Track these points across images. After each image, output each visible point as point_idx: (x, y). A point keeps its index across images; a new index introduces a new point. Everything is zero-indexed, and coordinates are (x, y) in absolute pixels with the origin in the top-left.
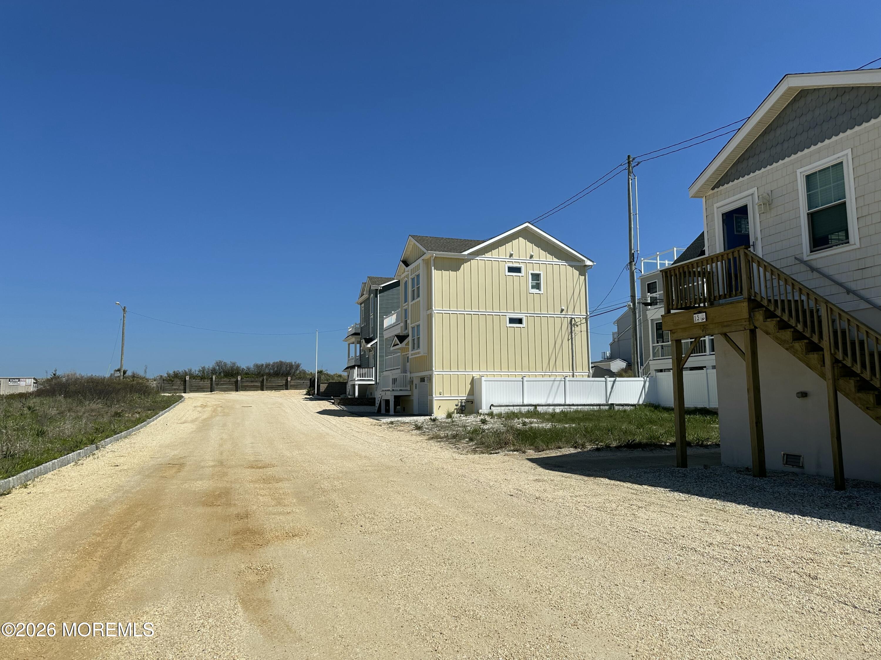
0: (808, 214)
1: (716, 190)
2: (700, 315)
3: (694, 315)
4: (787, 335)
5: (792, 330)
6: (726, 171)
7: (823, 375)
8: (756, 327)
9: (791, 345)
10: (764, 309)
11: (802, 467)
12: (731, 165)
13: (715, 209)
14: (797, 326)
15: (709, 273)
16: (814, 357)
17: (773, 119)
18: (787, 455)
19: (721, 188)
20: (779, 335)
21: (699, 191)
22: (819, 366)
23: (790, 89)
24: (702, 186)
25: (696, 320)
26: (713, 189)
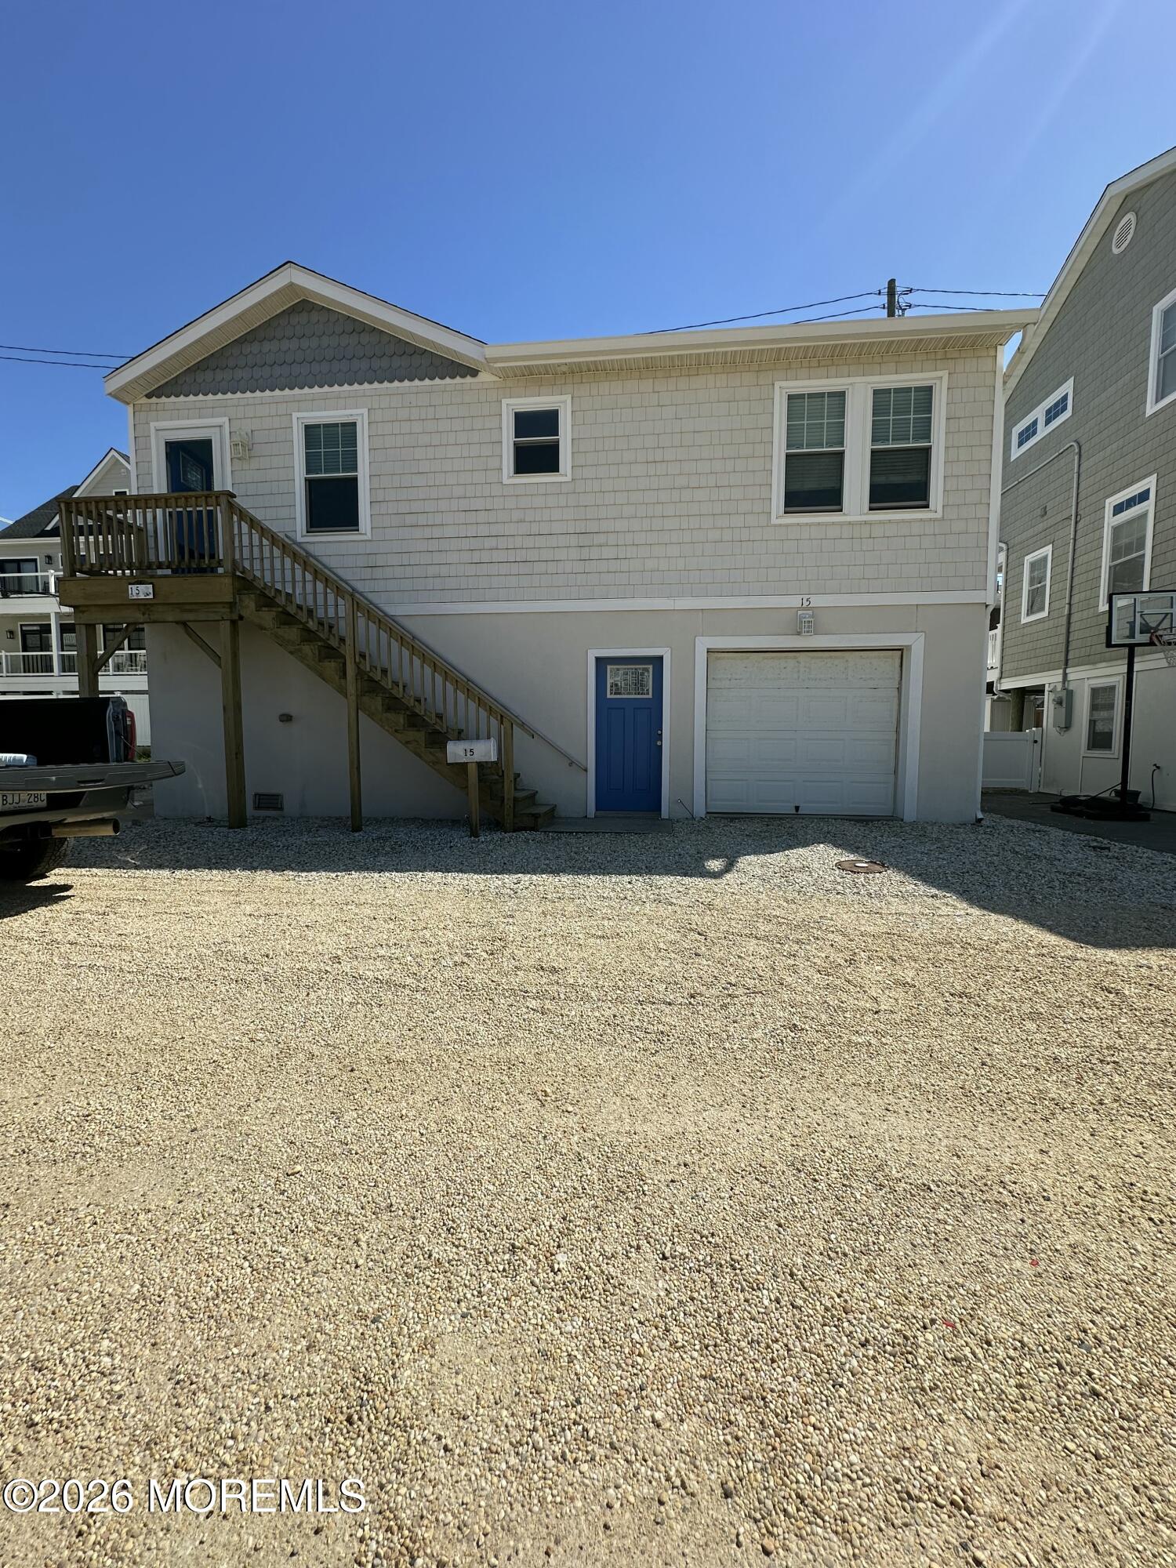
0: (306, 479)
1: (154, 400)
2: (141, 587)
3: (130, 586)
4: (292, 633)
5: (301, 626)
6: (175, 375)
7: (343, 691)
8: (241, 618)
9: (297, 647)
10: (258, 592)
11: (281, 809)
12: (185, 368)
13: (153, 431)
14: (307, 622)
15: (140, 530)
16: (331, 666)
17: (258, 324)
18: (260, 795)
19: (164, 399)
20: (280, 632)
21: (123, 389)
22: (337, 678)
23: (291, 286)
24: (131, 382)
25: (134, 593)
26: (149, 396)
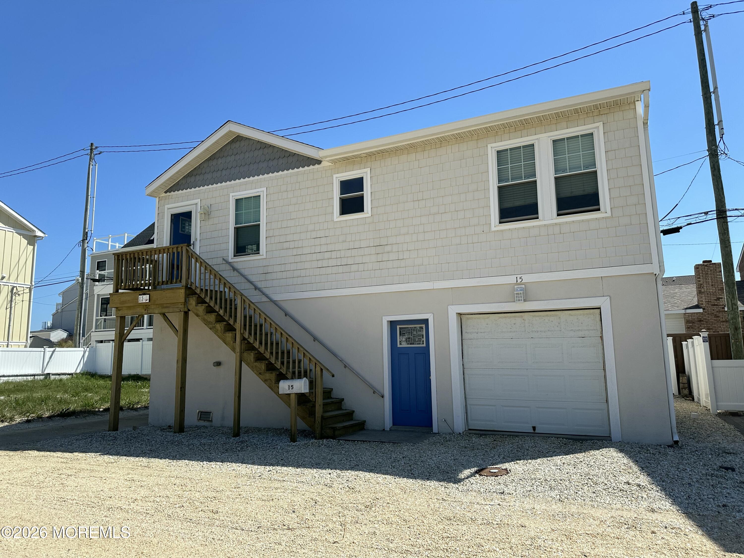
0: (235, 228)
1: (168, 194)
2: (144, 296)
3: (139, 296)
4: (212, 317)
5: (216, 314)
6: (178, 181)
7: (233, 350)
8: (189, 310)
9: (214, 325)
10: (197, 296)
11: (211, 421)
12: (182, 177)
13: (166, 209)
14: (219, 311)
15: (156, 261)
16: (229, 335)
17: (216, 151)
18: (201, 412)
19: (172, 193)
20: (206, 317)
21: (154, 191)
22: (232, 343)
23: (230, 131)
24: (157, 188)
25: (141, 300)
26: (166, 192)
